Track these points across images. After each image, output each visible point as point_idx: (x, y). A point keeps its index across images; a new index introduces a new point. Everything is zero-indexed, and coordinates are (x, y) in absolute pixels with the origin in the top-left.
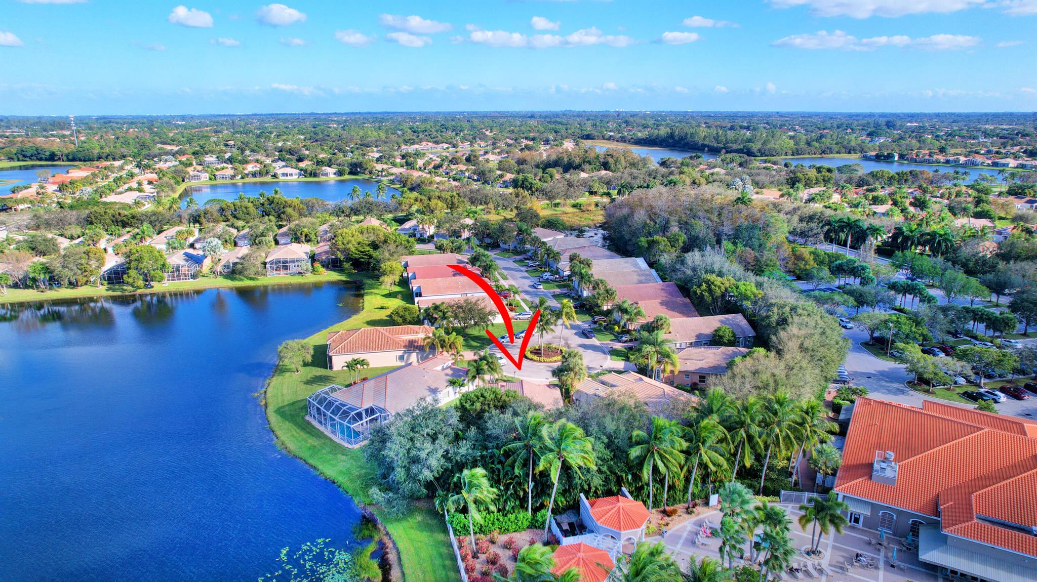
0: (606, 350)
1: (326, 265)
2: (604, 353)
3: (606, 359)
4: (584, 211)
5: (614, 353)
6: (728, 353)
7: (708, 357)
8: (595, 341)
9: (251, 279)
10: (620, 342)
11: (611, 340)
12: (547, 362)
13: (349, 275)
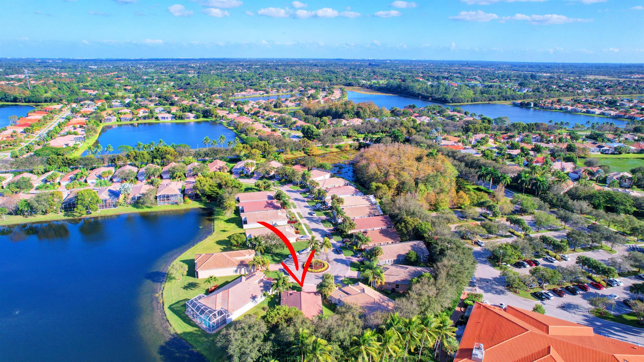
1: (191, 197)
2: (347, 265)
3: (348, 269)
4: (343, 151)
5: (353, 265)
7: (401, 274)
8: (342, 256)
9: (148, 207)
10: (356, 257)
11: (352, 256)
12: (316, 272)
13: (205, 204)
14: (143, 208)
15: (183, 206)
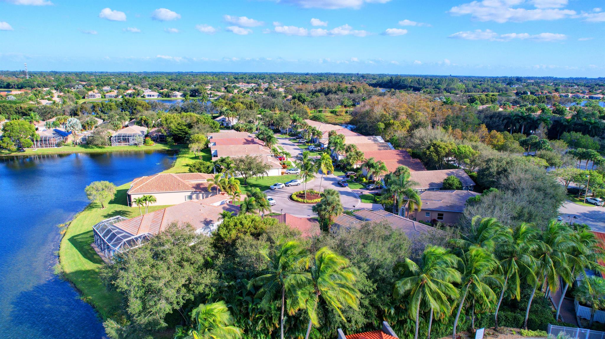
0: (357, 195)
1: (155, 140)
2: (355, 197)
3: (357, 201)
4: (338, 116)
5: (363, 197)
6: (461, 195)
7: (445, 198)
8: (348, 189)
9: (100, 147)
10: (368, 189)
11: (360, 189)
12: (309, 203)
13: (171, 146)
14: (92, 148)
15: (142, 148)
